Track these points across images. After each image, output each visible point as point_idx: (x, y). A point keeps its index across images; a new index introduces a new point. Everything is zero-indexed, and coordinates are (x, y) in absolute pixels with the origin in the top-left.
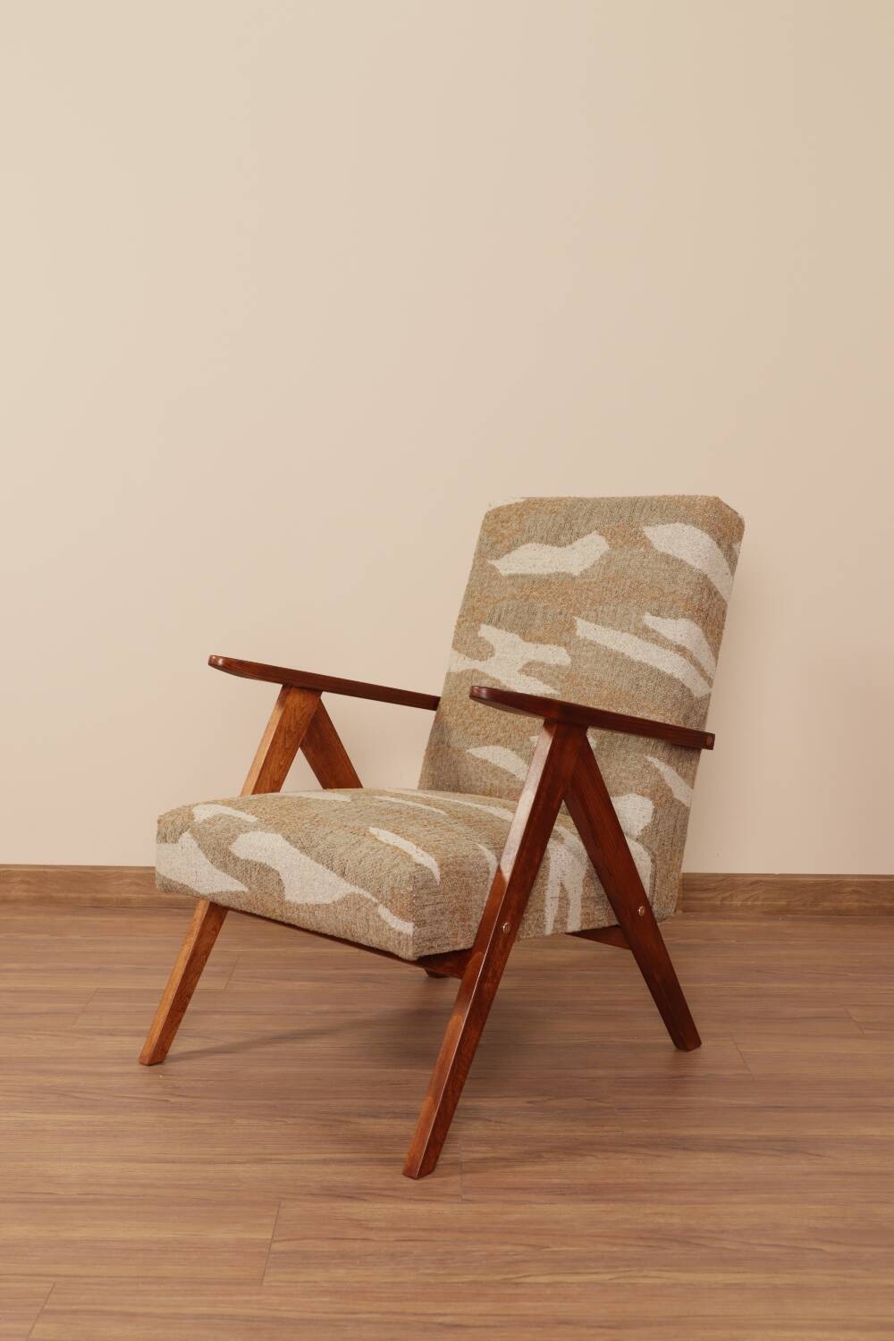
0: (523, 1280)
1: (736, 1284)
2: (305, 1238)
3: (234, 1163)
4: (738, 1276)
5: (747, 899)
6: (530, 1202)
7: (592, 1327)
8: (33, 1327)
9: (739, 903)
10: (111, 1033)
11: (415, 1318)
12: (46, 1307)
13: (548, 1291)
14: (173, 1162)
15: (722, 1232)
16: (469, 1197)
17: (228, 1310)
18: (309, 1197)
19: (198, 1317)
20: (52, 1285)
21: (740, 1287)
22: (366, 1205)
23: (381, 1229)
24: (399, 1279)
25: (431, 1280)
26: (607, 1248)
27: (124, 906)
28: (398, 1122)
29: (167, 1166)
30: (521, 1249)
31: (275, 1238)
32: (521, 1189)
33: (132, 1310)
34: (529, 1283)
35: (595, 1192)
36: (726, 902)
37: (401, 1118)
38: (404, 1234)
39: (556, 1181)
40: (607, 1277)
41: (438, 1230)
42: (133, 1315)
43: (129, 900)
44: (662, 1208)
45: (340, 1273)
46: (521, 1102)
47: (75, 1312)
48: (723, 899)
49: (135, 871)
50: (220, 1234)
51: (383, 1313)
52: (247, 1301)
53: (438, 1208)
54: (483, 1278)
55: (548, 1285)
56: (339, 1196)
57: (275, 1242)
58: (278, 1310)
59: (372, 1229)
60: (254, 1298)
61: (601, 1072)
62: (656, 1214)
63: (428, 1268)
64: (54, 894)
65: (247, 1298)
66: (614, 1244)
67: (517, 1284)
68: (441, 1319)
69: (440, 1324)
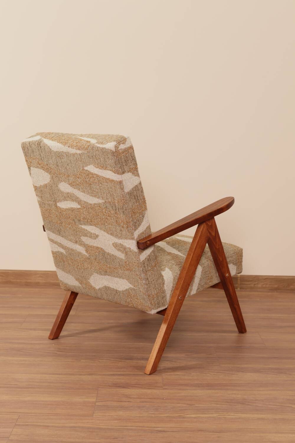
0: (185, 416)
1: (261, 418)
2: (108, 401)
3: (81, 375)
4: (262, 415)
5: (263, 285)
6: (187, 389)
7: (211, 432)
8: (13, 430)
9: (261, 286)
10: (35, 330)
11: (147, 428)
12: (17, 423)
13: (195, 420)
14: (60, 374)
15: (256, 400)
16: (166, 387)
17: (82, 425)
18: (108, 387)
19: (71, 427)
20: (18, 416)
21: (263, 419)
22: (129, 390)
23: (135, 398)
24: (141, 415)
25: (153, 416)
26: (215, 405)
27: (37, 285)
29: (57, 376)
30: (185, 405)
31: (97, 401)
32: (184, 385)
33: (47, 424)
34: (188, 417)
35: (210, 386)
37: (140, 360)
38: (143, 400)
39: (196, 382)
40: (216, 415)
41: (155, 399)
42: (48, 426)
43: (39, 283)
44: (234, 392)
45: (121, 413)
46: (183, 355)
47: (27, 425)
48: (255, 284)
49: (40, 272)
50: (78, 399)
51: (136, 427)
52: (88, 422)
53: (155, 391)
54: (171, 415)
55: (195, 418)
56: (119, 387)
57: (97, 402)
58: (99, 425)
59: (131, 398)
60: (91, 421)
61: (212, 345)
62: (232, 394)
63: (152, 412)
64: (12, 280)
65: (88, 421)
66: (217, 404)
67: (183, 417)
68: (157, 429)
69: (157, 430)
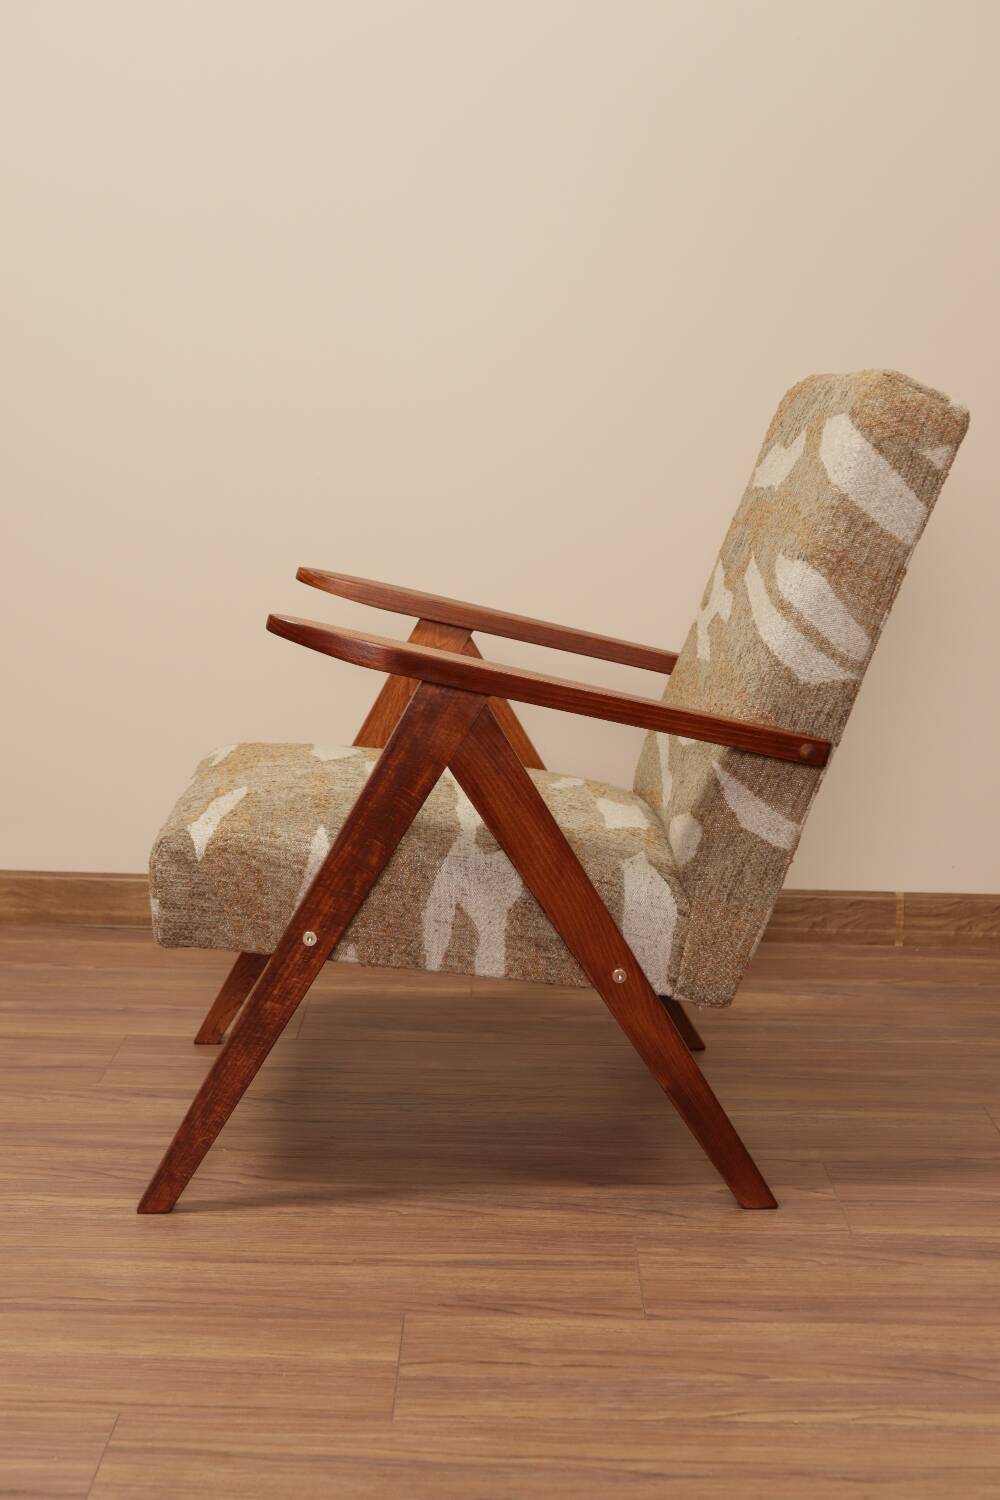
0: (737, 1419)
2: (442, 1361)
3: (337, 1264)
5: (992, 929)
6: (737, 1320)
7: (836, 1479)
8: (99, 1468)
9: (981, 934)
11: (600, 1465)
12: (112, 1443)
13: (773, 1434)
14: (256, 1262)
15: (994, 1361)
17: (353, 1451)
18: (441, 1309)
19: (315, 1459)
20: (115, 1416)
22: (517, 1320)
23: (539, 1351)
24: (571, 1416)
25: (616, 1417)
26: (844, 1380)
28: (548, 1214)
29: (247, 1267)
30: (731, 1379)
31: (403, 1361)
34: (745, 1423)
36: (964, 933)
37: (553, 1209)
38: (573, 1358)
39: (768, 1293)
40: (848, 1416)
41: (617, 1353)
42: (227, 1455)
45: (495, 1406)
48: (960, 928)
50: (330, 1354)
51: (556, 1457)
52: (375, 1440)
53: (612, 1325)
54: (685, 1415)
55: (772, 1426)
56: (480, 1308)
57: (403, 1364)
58: (417, 1452)
59: (529, 1350)
60: (384, 1436)
61: (814, 1154)
62: (905, 1337)
63: (611, 1402)
64: (54, 911)
65: (373, 1436)
66: (853, 1375)
67: (729, 1423)
68: (633, 1467)
69: (635, 1472)
